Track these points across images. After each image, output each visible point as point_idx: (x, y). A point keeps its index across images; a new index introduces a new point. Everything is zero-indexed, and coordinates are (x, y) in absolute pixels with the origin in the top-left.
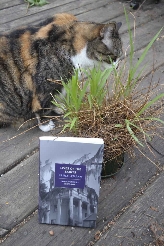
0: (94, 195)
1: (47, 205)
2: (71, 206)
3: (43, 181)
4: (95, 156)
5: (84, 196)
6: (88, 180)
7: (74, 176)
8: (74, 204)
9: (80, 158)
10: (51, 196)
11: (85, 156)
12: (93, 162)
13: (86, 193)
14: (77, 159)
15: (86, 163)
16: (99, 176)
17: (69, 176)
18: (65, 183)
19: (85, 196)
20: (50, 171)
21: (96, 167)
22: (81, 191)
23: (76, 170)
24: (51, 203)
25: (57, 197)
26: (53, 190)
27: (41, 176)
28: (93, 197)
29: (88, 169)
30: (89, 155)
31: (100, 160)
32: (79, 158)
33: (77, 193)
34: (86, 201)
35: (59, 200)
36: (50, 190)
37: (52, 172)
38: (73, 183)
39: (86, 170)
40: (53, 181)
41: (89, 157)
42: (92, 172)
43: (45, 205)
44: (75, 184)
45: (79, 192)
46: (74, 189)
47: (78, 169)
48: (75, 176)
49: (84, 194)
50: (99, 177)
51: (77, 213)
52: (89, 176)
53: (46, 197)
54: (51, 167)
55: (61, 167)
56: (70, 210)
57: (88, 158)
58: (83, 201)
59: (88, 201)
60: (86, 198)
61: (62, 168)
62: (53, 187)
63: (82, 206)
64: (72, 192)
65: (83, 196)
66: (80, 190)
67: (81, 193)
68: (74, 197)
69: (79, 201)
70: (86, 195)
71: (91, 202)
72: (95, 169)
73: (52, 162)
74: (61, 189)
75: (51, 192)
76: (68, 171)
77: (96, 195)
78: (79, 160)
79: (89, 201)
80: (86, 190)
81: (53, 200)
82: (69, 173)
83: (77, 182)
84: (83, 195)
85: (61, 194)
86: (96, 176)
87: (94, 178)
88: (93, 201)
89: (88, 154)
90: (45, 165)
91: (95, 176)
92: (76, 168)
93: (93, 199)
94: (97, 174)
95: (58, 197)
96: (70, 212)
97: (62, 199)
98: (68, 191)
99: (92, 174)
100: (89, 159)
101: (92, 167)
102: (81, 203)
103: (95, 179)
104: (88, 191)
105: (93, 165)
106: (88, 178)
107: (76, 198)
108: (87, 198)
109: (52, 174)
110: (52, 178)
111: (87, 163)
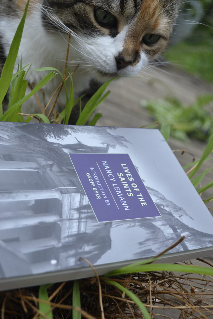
0: (95, 250)
1: (7, 137)
2: (27, 196)
3: (73, 131)
4: (193, 229)
5: (75, 224)
6: (129, 227)
7: (119, 193)
8: (36, 201)
9: (168, 201)
10: (39, 148)
11: (181, 209)
12: (179, 229)
13: (89, 227)
14: (163, 194)
15: (166, 214)
16: (153, 252)
17: (114, 182)
18: (92, 175)
19: (79, 226)
20: (106, 144)
21: (170, 237)
22: (89, 214)
23: (138, 195)
24: (17, 146)
25: (42, 159)
26: (56, 150)
27: (83, 129)
28: (87, 248)
29: (155, 220)
30: (187, 217)
31: (192, 242)
32: (167, 198)
33: (77, 205)
34: (65, 233)
35: (34, 165)
36: (54, 145)
37: (103, 148)
38: (100, 192)
39: (152, 218)
40: (83, 150)
41: (182, 217)
42: (154, 232)
43: (4, 132)
44: (99, 197)
45: (83, 211)
46: (86, 198)
47: (142, 199)
48: (122, 195)
49: (83, 225)
50: (150, 251)
51: (8, 214)
52: (141, 226)
53: (32, 137)
54: (114, 145)
55: (125, 164)
56: (14, 195)
57: (180, 217)
58: (59, 223)
59: (65, 238)
60: (74, 230)
61: (124, 166)
62: (66, 151)
63: (41, 223)
64: (73, 194)
65: (77, 221)
66: (89, 211)
67: (83, 216)
68: (61, 199)
69: (55, 214)
70: (83, 229)
71: (66, 247)
72: (164, 236)
73: (127, 147)
74: (69, 168)
75: (51, 146)
76: (124, 179)
77: (98, 256)
78: (163, 199)
79: (67, 240)
80: (99, 227)
81: (29, 151)
82: (122, 182)
83: (107, 201)
84: (79, 222)
85: (55, 168)
86: (150, 243)
87: (143, 241)
88: (72, 252)
89: (187, 215)
90: (113, 136)
91: (148, 240)
92: (141, 195)
93: (80, 251)
94: (155, 244)
95: (43, 162)
96: (7, 195)
97: (39, 171)
98: (73, 184)
99: (148, 232)
100: (180, 220)
101: (166, 228)
102: (51, 219)
103: (141, 244)
104: (96, 232)
105: (171, 231)
106: (132, 224)
107: (62, 204)
108: (77, 233)
109: (100, 147)
110: (91, 148)
111: (167, 216)
